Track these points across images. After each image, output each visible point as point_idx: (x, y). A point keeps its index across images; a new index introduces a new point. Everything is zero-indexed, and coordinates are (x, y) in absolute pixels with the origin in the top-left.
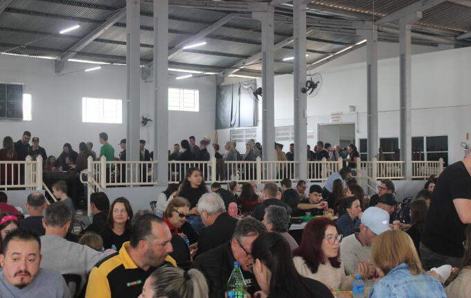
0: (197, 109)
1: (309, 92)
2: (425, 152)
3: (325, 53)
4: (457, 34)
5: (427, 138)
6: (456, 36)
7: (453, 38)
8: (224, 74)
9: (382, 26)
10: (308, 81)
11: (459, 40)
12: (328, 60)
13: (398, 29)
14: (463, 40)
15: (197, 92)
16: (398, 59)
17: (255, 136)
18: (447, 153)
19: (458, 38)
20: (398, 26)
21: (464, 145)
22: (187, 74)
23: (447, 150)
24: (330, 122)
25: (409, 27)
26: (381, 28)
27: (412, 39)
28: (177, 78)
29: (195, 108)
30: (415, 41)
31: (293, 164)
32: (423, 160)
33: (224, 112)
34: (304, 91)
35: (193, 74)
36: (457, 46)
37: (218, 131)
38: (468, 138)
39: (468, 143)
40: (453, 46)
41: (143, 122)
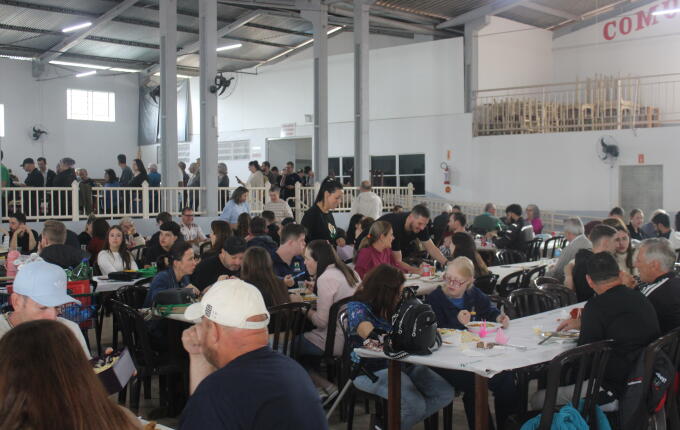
0: (112, 118)
1: (219, 91)
2: (397, 175)
3: (284, 47)
4: (436, 21)
5: (400, 156)
6: (436, 24)
7: (432, 27)
8: (149, 71)
9: (334, 7)
10: (217, 77)
11: (438, 30)
12: (287, 56)
13: (352, 10)
14: (443, 30)
15: (112, 96)
16: (352, 56)
17: (188, 154)
18: (424, 177)
19: (438, 27)
20: (352, 7)
21: (444, 166)
22: (90, 70)
23: (424, 172)
24: (283, 135)
25: (366, 8)
26: (332, 10)
27: (370, 26)
28: (78, 76)
29: (109, 116)
30: (375, 30)
31: (197, 192)
32: (395, 185)
33: (148, 121)
34: (213, 90)
35: (98, 70)
36: (437, 37)
37: (142, 147)
38: (449, 156)
39: (449, 163)
40: (431, 37)
41: (34, 135)
